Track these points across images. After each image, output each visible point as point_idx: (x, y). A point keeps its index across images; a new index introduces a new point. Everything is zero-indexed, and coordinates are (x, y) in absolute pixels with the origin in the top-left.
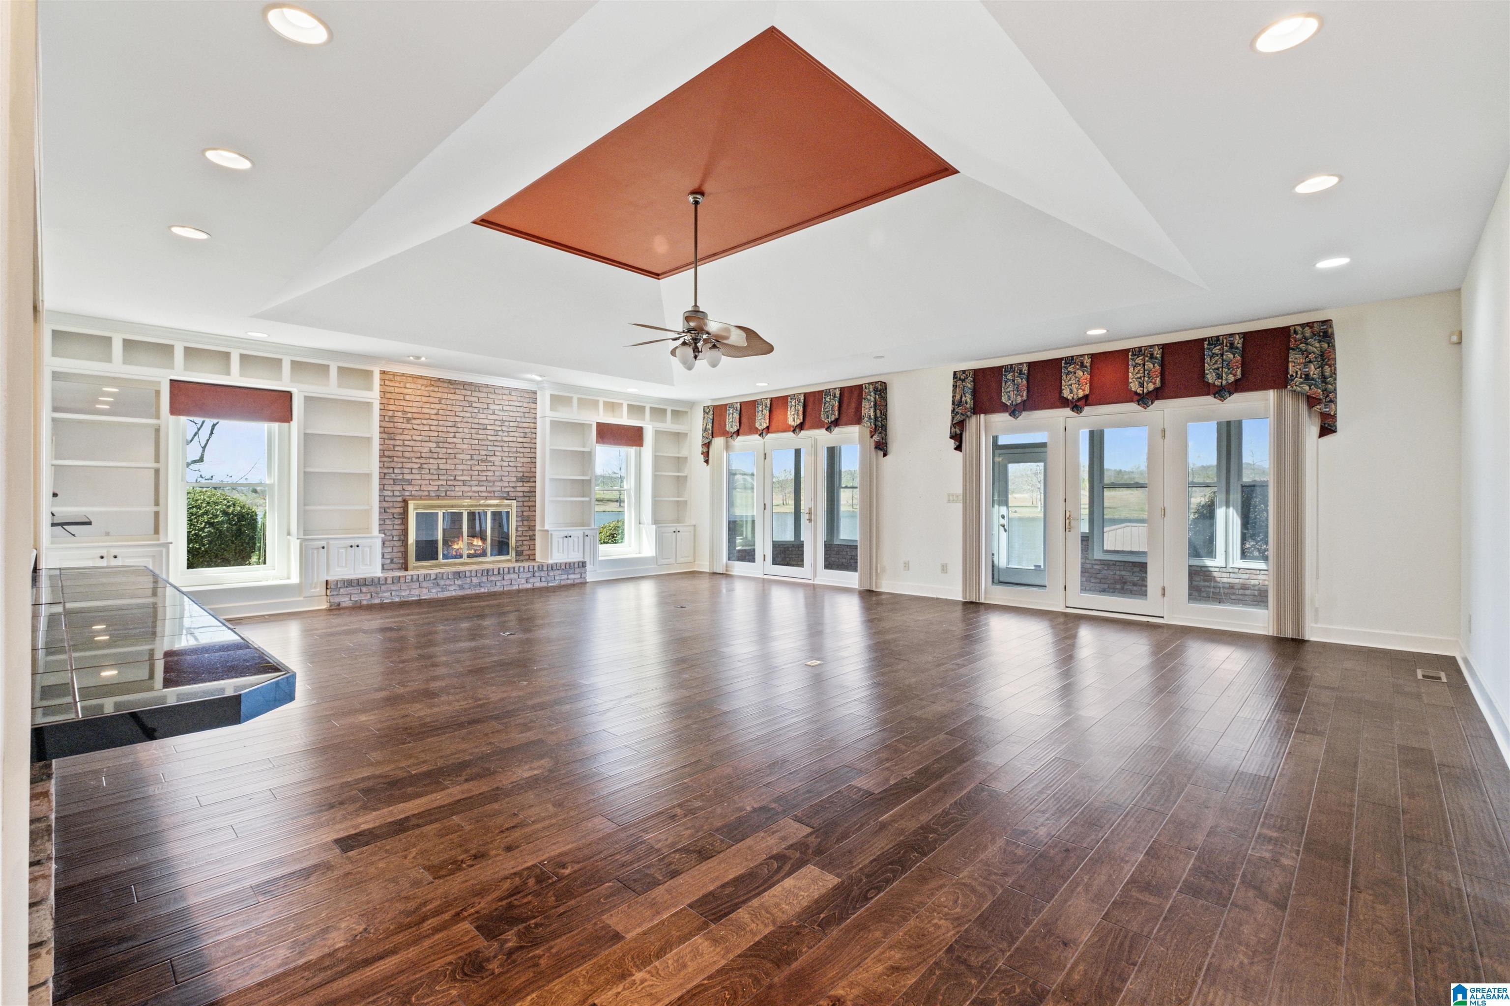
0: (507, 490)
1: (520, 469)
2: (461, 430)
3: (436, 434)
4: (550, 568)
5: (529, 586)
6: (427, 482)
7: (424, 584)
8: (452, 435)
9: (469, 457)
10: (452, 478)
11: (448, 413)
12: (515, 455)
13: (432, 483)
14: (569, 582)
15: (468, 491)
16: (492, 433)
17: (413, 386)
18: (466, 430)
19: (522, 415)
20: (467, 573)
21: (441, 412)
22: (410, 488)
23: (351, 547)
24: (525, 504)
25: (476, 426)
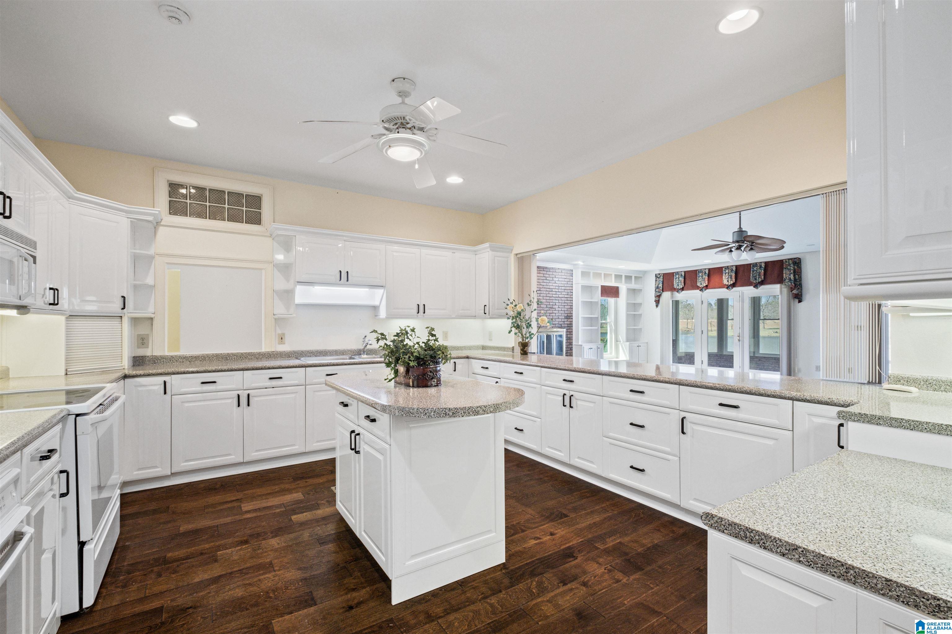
0: (561, 323)
12: (564, 304)
16: (554, 293)
19: (566, 283)
24: (569, 330)
25: (548, 290)
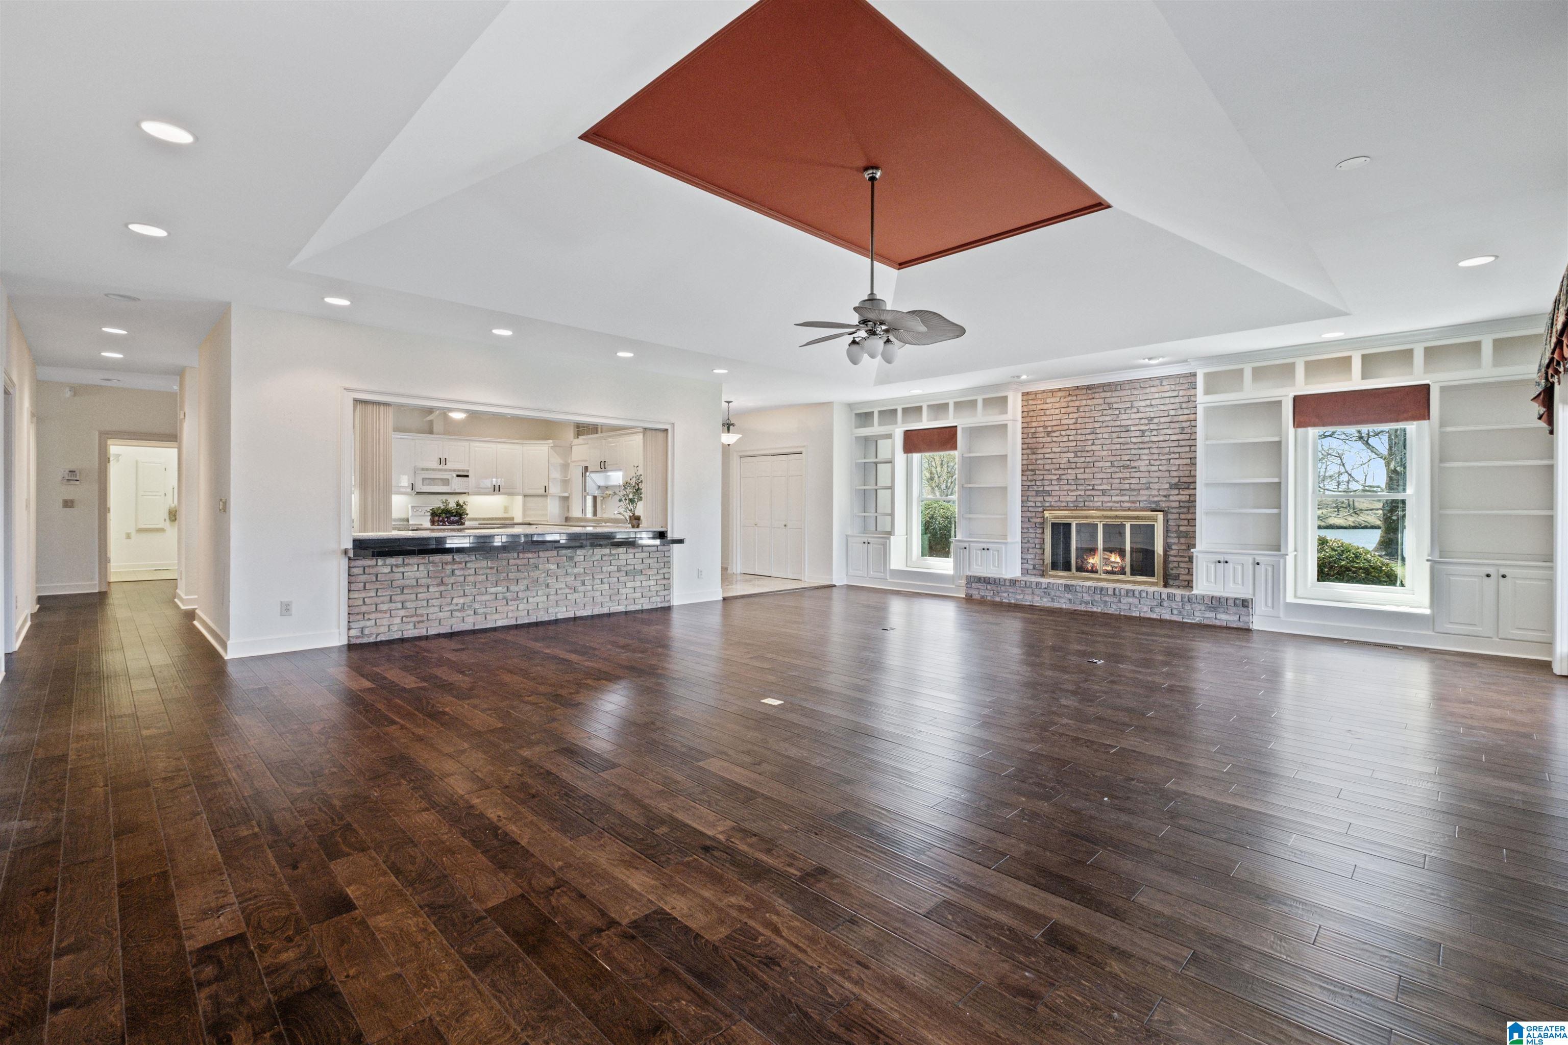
0: (1156, 499)
1: (1175, 474)
2: (1100, 436)
3: (1074, 444)
4: (1186, 599)
5: (1154, 616)
6: (1065, 493)
7: (1037, 591)
8: (1090, 443)
9: (1109, 464)
10: (1091, 488)
11: (1087, 420)
12: (1167, 457)
13: (1070, 494)
14: (1218, 623)
15: (1109, 502)
16: (1138, 434)
17: (1053, 400)
18: (1106, 436)
19: (1177, 406)
20: (1078, 587)
21: (1080, 420)
22: (1047, 499)
23: (983, 549)
24: (1183, 516)
25: (1118, 429)
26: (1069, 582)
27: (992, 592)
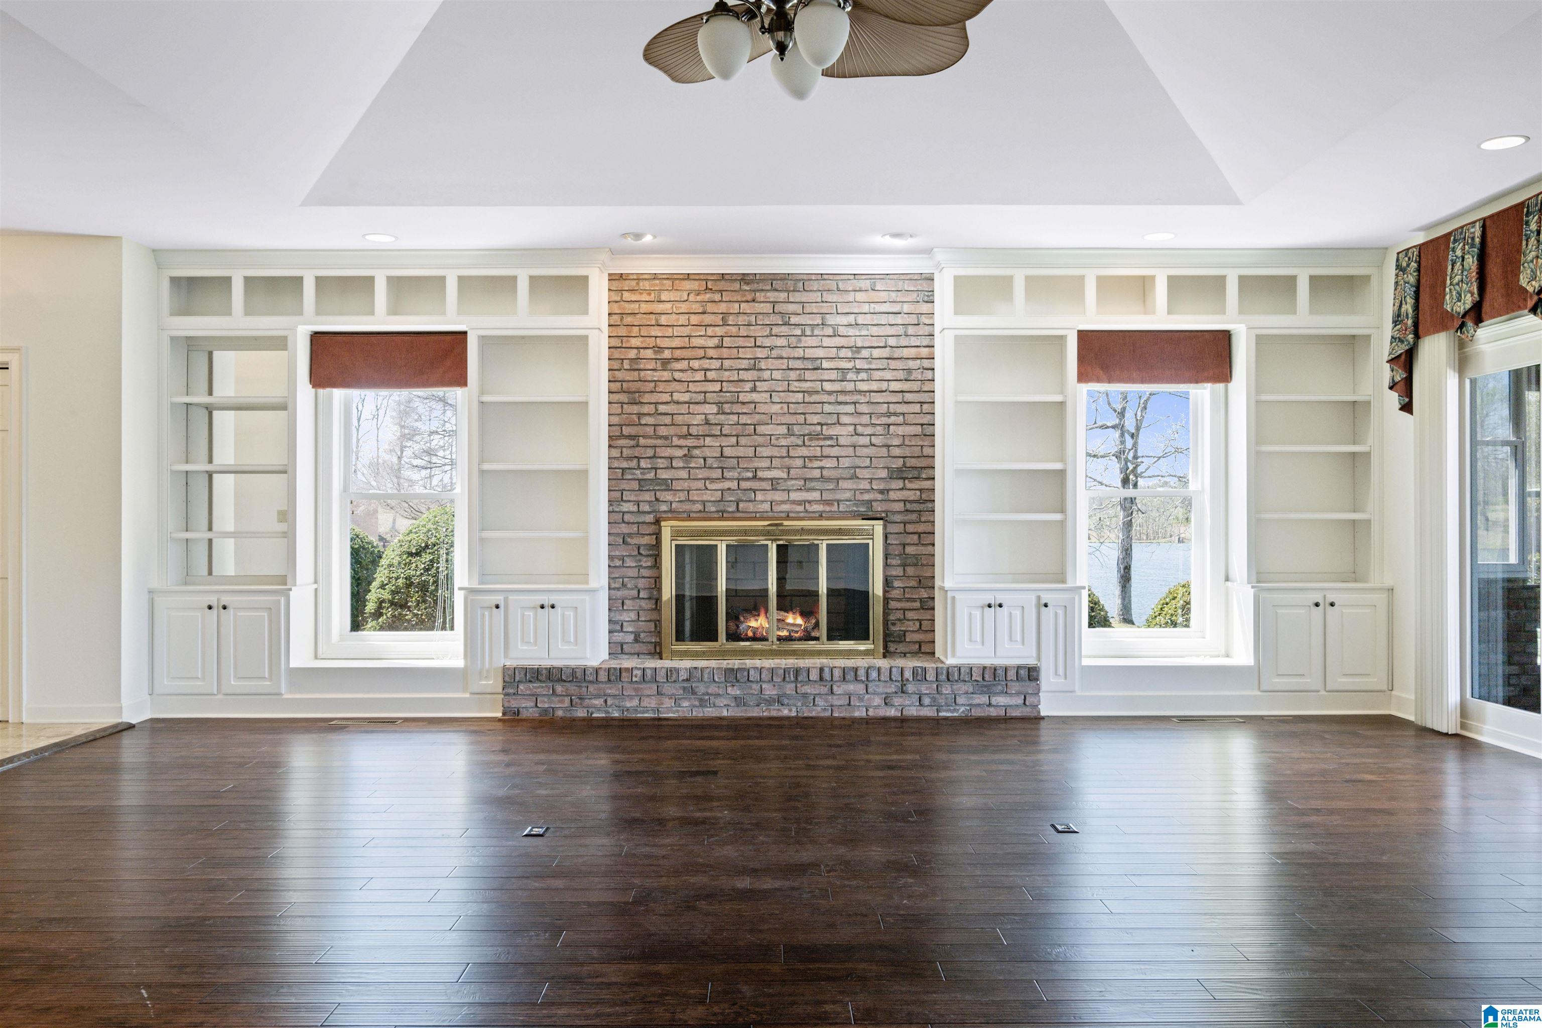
0: (866, 497)
1: (896, 452)
2: (766, 375)
3: (717, 387)
4: (944, 677)
5: (892, 712)
6: (700, 484)
7: (668, 689)
8: (748, 386)
9: (783, 430)
10: (750, 475)
11: (740, 342)
12: (884, 420)
13: (709, 486)
14: (993, 712)
15: (783, 502)
16: (833, 375)
17: (672, 296)
18: (777, 375)
19: (900, 330)
20: (752, 672)
21: (727, 342)
22: (668, 496)
23: (542, 607)
24: (910, 528)
25: (798, 364)
26: (735, 663)
27: (567, 700)
